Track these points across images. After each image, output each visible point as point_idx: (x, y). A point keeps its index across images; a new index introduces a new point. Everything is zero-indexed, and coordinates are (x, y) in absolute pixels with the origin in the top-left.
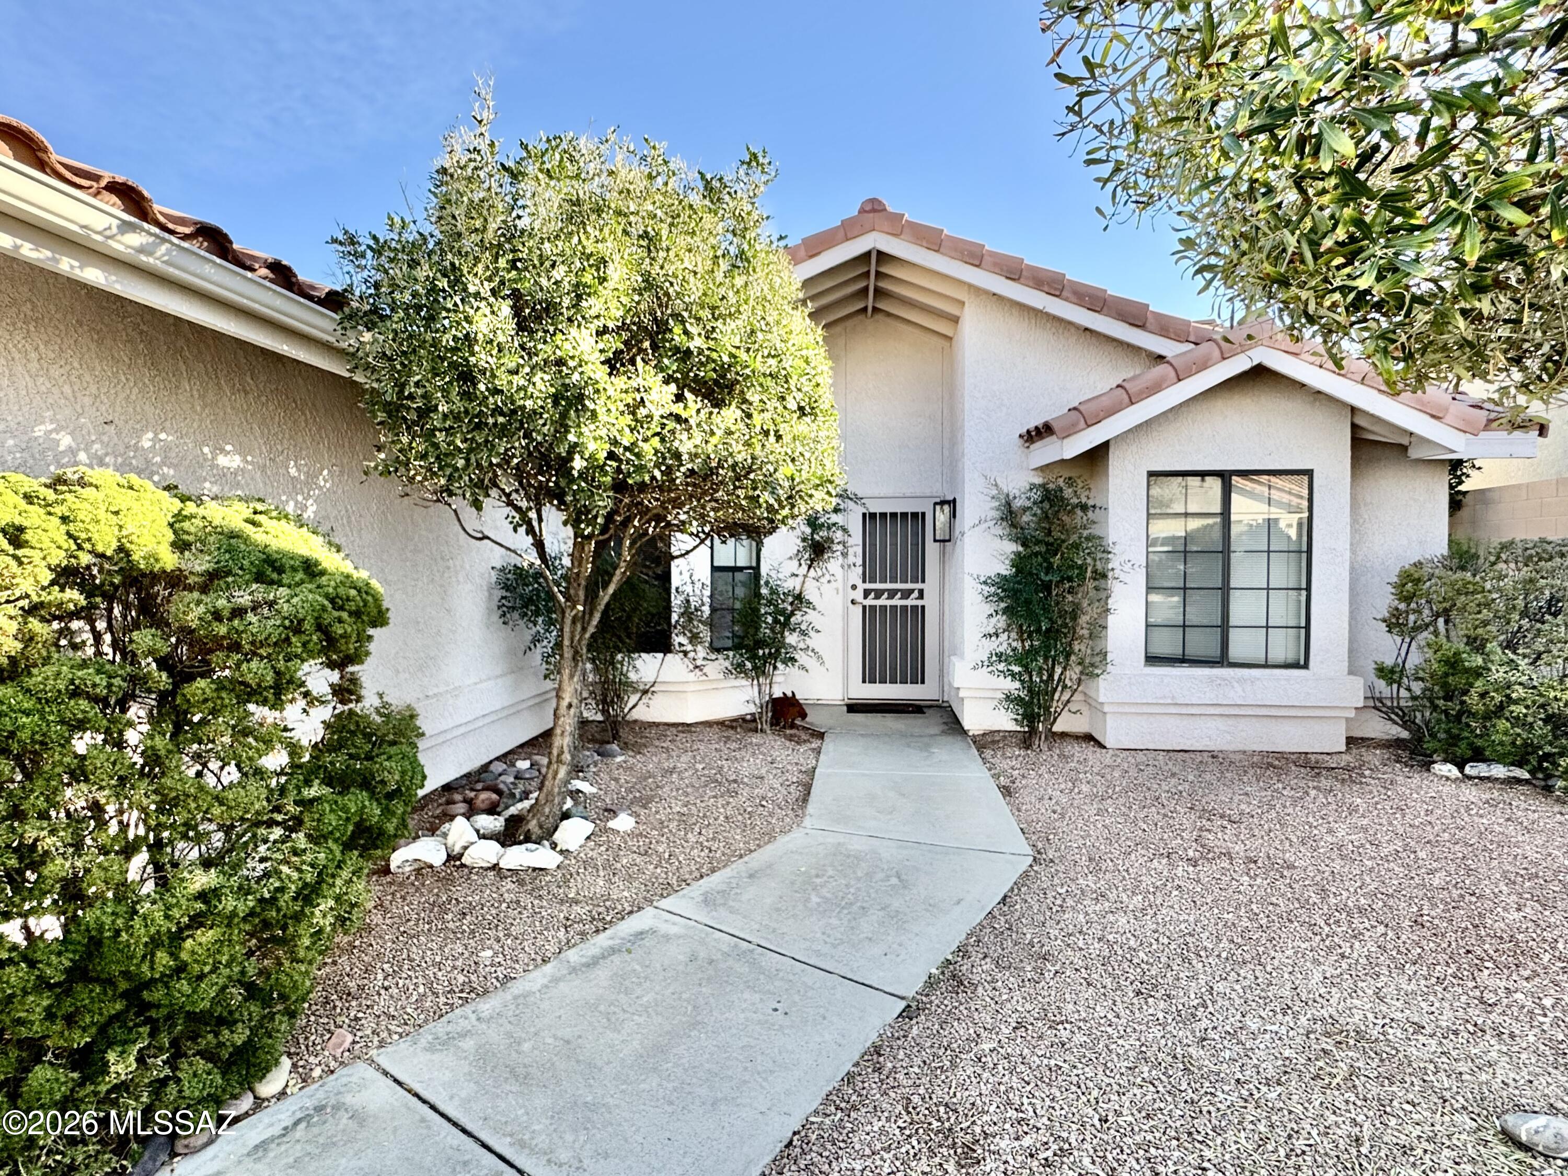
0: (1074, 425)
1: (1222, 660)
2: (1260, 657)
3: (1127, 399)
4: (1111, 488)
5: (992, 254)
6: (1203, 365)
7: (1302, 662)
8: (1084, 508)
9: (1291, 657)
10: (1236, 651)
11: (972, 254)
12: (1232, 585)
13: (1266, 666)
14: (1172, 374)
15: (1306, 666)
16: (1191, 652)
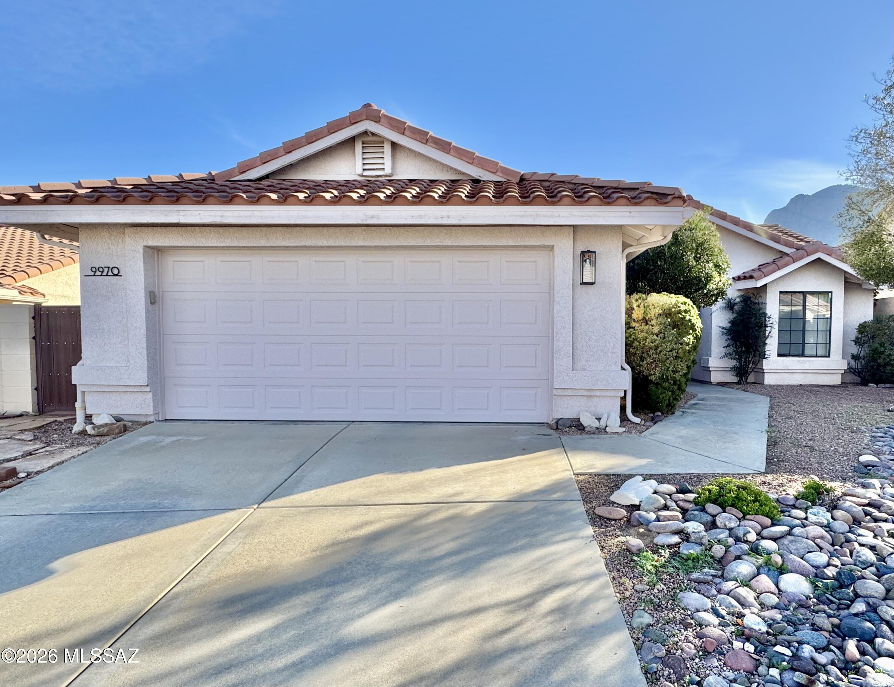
0: (761, 276)
1: (803, 355)
2: (815, 354)
3: (777, 268)
4: (767, 297)
5: (730, 216)
6: (801, 258)
7: (827, 355)
8: (758, 304)
9: (823, 354)
10: (807, 352)
11: (723, 216)
12: (806, 329)
13: (816, 356)
14: (792, 260)
15: (829, 356)
16: (792, 352)
